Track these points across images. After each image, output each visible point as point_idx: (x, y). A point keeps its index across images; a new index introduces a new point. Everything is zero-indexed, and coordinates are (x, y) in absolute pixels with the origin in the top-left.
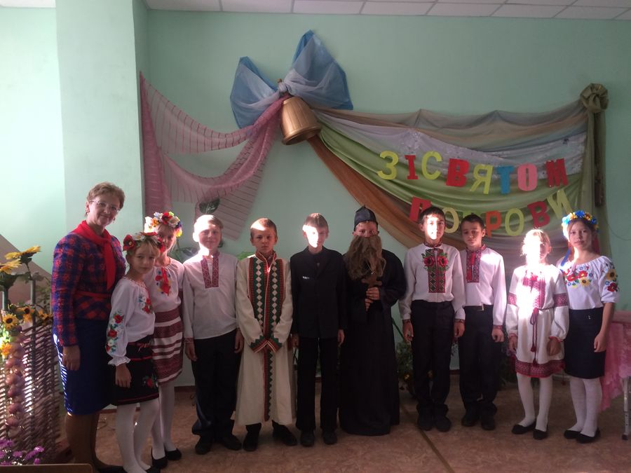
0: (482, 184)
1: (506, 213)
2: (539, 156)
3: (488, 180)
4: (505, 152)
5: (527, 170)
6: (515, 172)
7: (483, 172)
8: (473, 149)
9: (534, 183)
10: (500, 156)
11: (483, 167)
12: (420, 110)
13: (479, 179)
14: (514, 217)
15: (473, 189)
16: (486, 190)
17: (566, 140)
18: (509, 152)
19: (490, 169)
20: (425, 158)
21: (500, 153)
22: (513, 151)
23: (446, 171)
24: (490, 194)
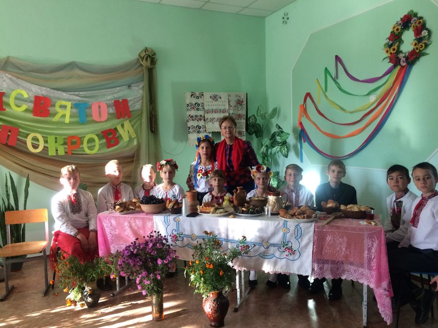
0: (64, 116)
1: (84, 137)
2: (109, 96)
3: (68, 112)
4: (81, 93)
5: (99, 107)
6: (90, 108)
7: (64, 107)
8: (54, 89)
9: (105, 116)
10: (77, 95)
11: (64, 103)
12: (8, 57)
13: (61, 112)
14: (91, 141)
15: (56, 119)
16: (67, 120)
17: (129, 86)
18: (84, 93)
19: (69, 105)
21: (77, 93)
22: (89, 92)
23: (32, 105)
24: (71, 123)
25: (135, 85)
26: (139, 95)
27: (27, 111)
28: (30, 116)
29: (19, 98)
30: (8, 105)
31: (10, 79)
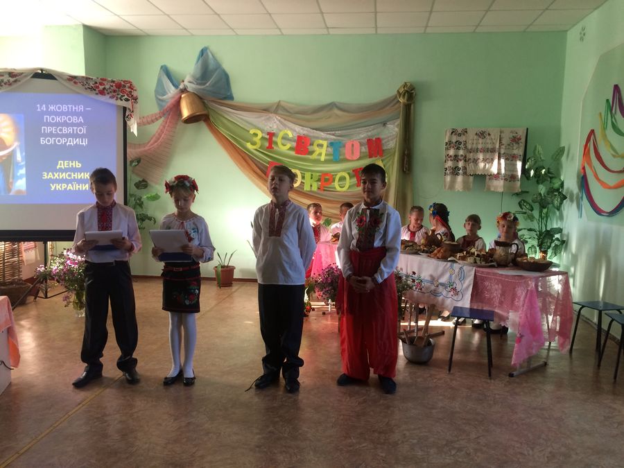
0: (320, 154)
1: (336, 175)
2: (363, 135)
3: (324, 151)
4: (337, 132)
5: (353, 145)
6: (344, 146)
7: (321, 146)
8: (313, 129)
9: (357, 155)
10: (333, 135)
11: (321, 142)
12: (279, 102)
13: (318, 150)
14: (342, 179)
15: (314, 156)
16: (323, 158)
17: (385, 124)
18: (340, 132)
19: (325, 143)
20: (281, 134)
21: (334, 132)
22: (344, 131)
23: (294, 144)
24: (326, 162)
25: (391, 122)
26: (394, 133)
27: (291, 149)
28: (293, 153)
29: (285, 138)
30: (276, 143)
31: (280, 121)
